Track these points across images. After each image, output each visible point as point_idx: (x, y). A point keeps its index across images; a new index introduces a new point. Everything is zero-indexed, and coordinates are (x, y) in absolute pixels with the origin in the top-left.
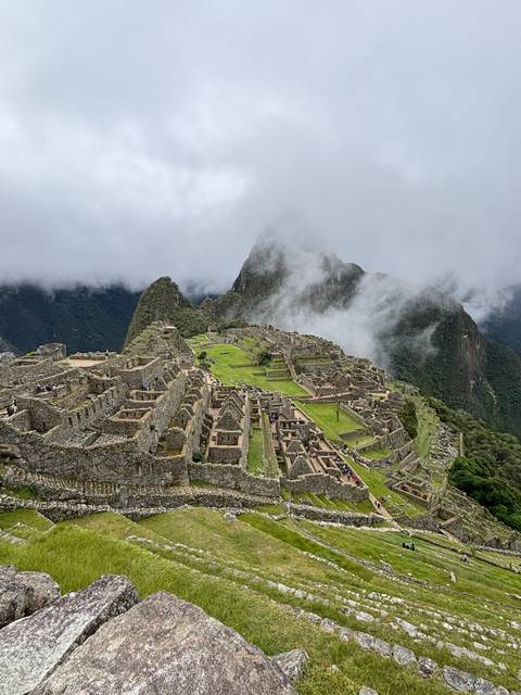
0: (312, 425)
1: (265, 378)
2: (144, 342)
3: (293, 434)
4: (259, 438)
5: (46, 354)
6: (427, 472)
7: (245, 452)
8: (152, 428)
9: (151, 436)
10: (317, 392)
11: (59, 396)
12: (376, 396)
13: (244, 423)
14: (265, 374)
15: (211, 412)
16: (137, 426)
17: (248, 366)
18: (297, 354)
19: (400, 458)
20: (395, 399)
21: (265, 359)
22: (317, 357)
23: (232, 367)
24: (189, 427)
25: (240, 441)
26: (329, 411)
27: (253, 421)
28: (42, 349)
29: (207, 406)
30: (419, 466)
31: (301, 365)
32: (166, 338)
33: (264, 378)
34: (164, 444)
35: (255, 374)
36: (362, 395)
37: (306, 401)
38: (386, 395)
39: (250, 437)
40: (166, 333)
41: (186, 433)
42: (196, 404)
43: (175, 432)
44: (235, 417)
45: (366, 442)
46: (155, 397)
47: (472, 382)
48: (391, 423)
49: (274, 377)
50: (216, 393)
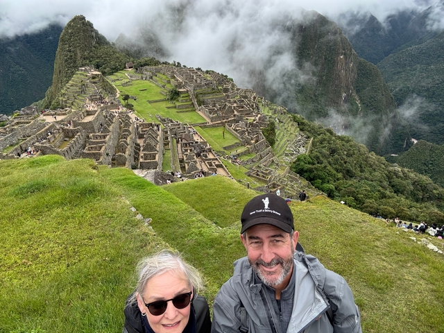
0: (205, 143)
1: (176, 110)
2: (76, 86)
3: (191, 150)
4: (169, 154)
5: (27, 114)
6: (277, 164)
7: (160, 163)
8: (107, 155)
9: (107, 158)
10: (212, 119)
11: (51, 141)
12: (251, 119)
13: (159, 147)
14: (175, 107)
15: (139, 141)
16: (100, 155)
17: (163, 101)
18: (199, 91)
19: (261, 158)
20: (263, 121)
21: (175, 95)
22: (214, 91)
23: (150, 102)
24: (127, 152)
25: (157, 157)
26: (219, 132)
27: (165, 145)
28: (24, 111)
29: (135, 138)
30: (273, 161)
31: (201, 99)
32: (94, 83)
33: (174, 111)
34: (115, 162)
35: (168, 108)
36: (241, 119)
37: (204, 126)
38: (257, 118)
39: (164, 154)
40: (94, 78)
41: (126, 155)
42: (129, 139)
43: (120, 156)
44: (153, 144)
45: (241, 150)
46: (105, 137)
47: (344, 95)
48: (258, 137)
49: (181, 109)
50: (140, 129)
